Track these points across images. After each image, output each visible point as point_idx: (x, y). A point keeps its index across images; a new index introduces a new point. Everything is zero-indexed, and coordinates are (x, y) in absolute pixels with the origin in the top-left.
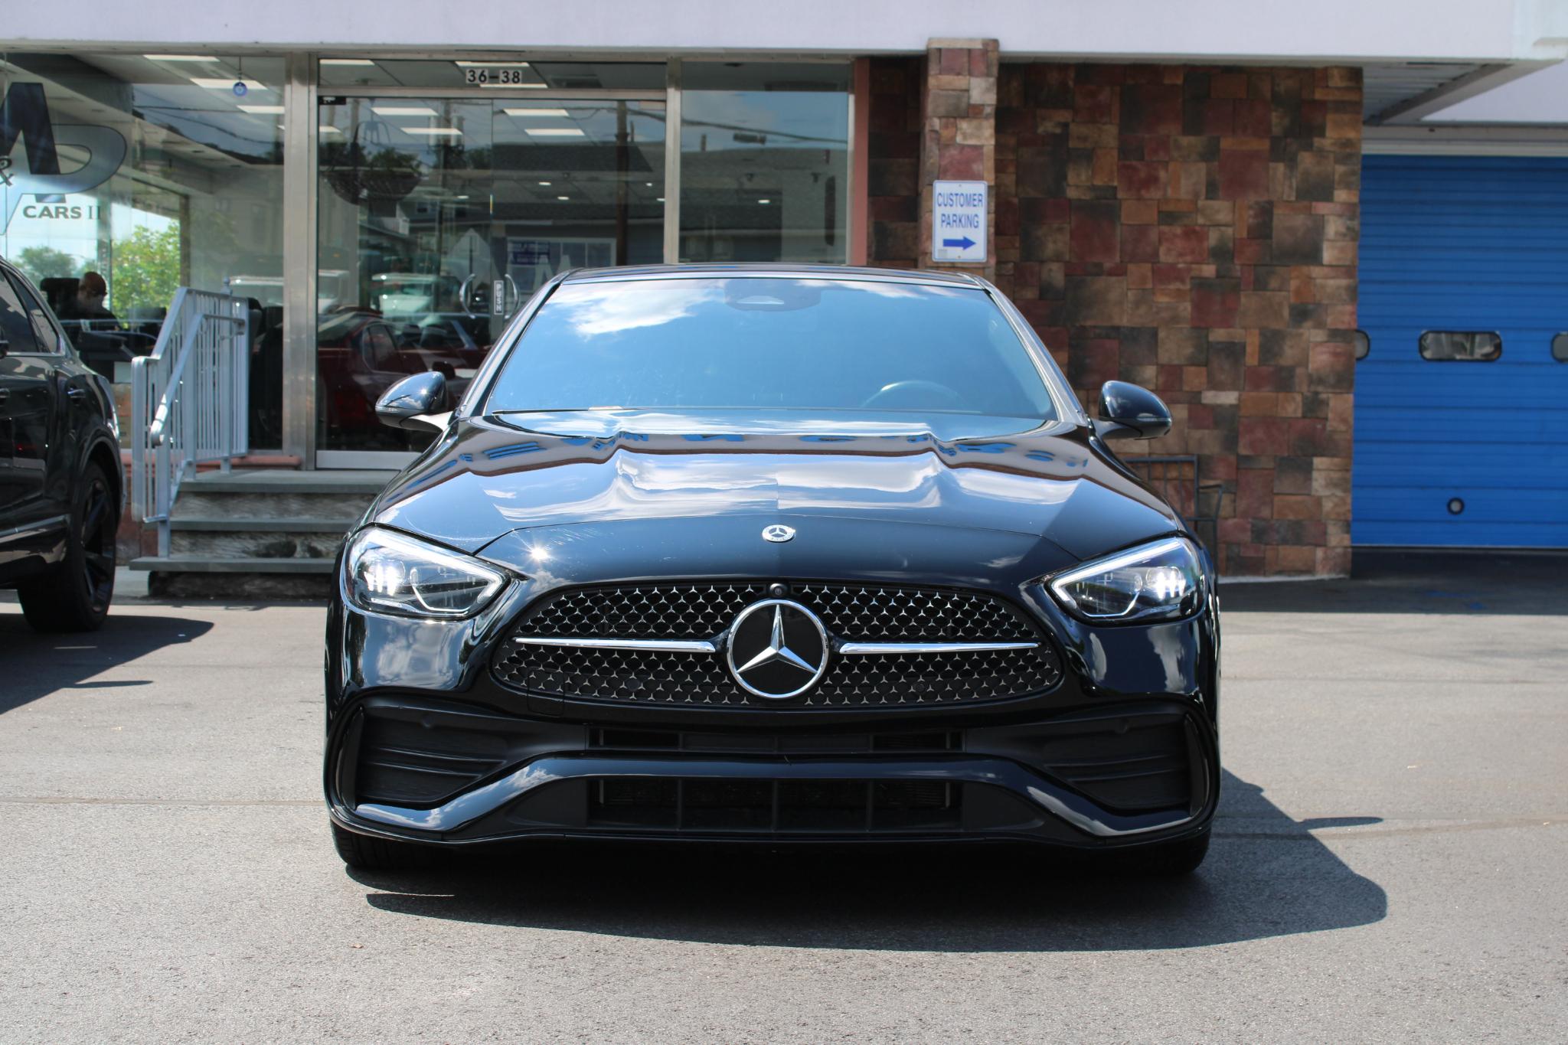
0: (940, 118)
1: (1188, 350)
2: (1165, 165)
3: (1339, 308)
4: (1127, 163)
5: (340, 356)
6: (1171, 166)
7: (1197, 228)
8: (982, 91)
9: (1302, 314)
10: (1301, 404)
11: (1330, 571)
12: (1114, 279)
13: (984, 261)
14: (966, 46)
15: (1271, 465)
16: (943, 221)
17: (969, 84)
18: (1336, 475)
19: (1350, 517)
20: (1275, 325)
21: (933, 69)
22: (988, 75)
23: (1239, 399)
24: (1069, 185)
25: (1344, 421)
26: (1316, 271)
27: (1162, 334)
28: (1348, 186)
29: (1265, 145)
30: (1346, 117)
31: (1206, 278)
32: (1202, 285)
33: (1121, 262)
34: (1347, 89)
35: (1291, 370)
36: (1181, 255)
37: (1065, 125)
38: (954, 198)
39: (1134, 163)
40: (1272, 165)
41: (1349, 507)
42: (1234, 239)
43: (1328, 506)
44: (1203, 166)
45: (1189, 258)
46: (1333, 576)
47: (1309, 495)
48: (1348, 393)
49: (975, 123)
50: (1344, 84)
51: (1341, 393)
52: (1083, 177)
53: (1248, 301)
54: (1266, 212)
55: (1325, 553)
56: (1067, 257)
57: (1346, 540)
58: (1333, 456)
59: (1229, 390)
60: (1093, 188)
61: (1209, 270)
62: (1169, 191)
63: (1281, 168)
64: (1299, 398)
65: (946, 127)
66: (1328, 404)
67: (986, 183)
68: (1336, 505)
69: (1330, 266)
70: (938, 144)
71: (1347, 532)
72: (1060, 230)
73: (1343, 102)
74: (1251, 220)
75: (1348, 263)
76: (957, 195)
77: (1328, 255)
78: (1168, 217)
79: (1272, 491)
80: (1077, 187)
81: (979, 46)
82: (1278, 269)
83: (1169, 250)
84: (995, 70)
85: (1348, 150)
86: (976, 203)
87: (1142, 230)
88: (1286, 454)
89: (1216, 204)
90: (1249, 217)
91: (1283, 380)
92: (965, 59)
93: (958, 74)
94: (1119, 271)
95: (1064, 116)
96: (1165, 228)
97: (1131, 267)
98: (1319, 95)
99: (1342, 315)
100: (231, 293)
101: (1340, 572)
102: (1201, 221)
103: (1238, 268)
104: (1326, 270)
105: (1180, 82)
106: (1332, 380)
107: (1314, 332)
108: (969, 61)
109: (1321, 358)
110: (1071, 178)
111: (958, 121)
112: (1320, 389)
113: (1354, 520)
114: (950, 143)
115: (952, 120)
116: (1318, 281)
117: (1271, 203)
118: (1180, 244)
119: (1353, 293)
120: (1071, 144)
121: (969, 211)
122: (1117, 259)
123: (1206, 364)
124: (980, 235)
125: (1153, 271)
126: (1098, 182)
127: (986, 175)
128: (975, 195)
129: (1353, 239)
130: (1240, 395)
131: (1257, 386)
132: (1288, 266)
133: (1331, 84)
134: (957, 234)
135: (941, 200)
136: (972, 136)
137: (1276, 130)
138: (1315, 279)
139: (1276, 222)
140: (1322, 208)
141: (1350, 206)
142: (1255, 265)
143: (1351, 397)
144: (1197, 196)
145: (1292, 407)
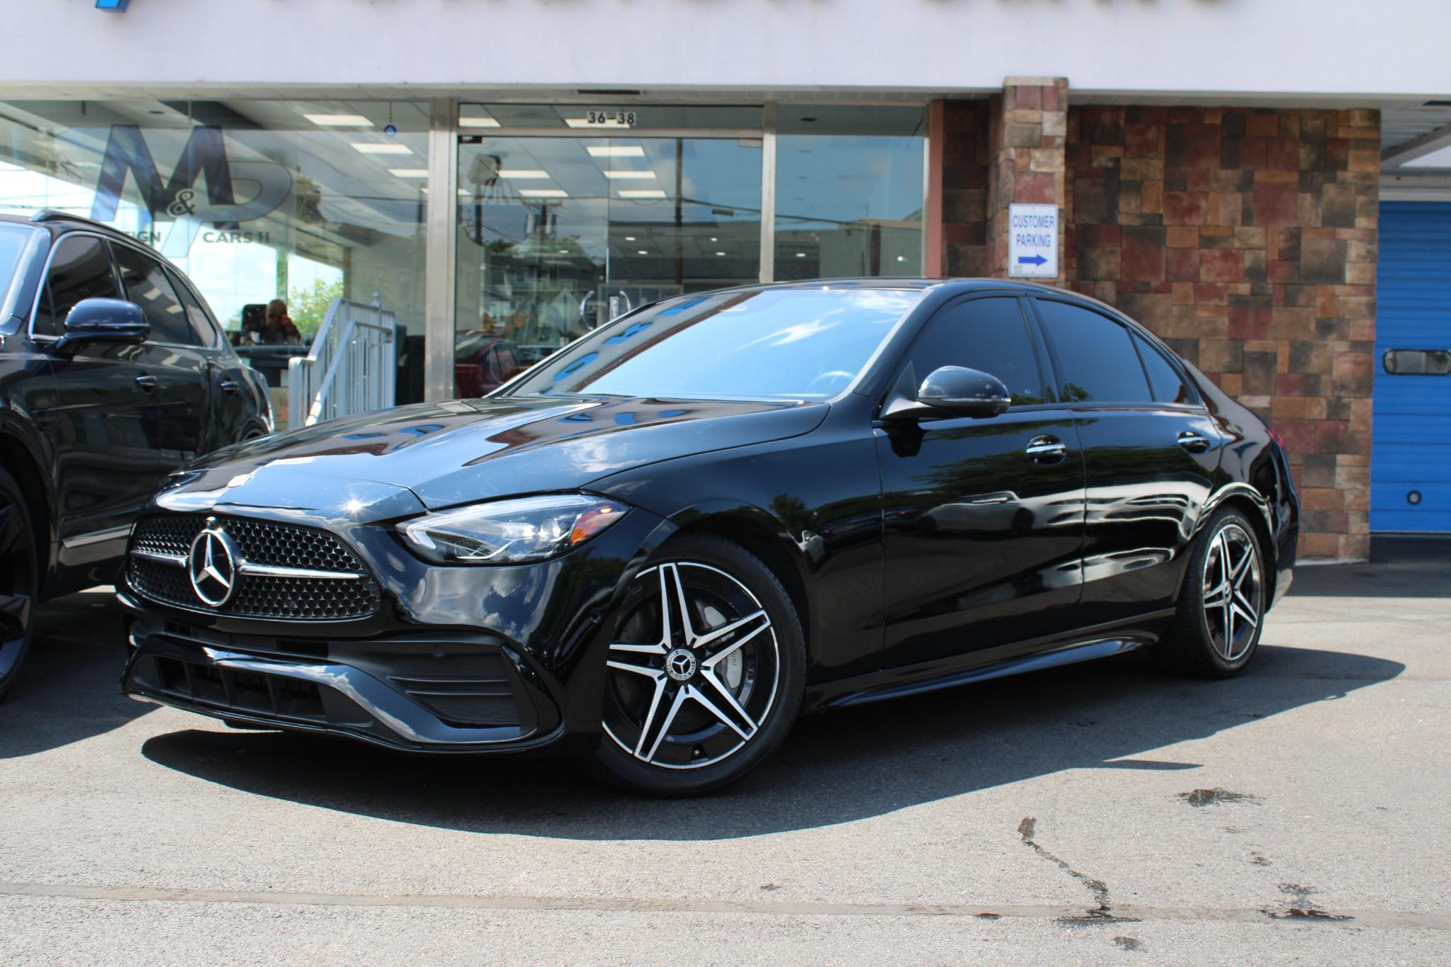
0: (1016, 148)
1: (1226, 360)
2: (1206, 195)
3: (1360, 322)
4: (1172, 193)
5: (471, 371)
6: (1211, 196)
7: (1234, 251)
8: (1054, 124)
9: (1327, 327)
10: (1325, 408)
11: (1350, 556)
12: (1159, 296)
13: (1056, 276)
14: (1039, 83)
15: (1299, 461)
16: (1018, 241)
17: (1042, 117)
18: (1356, 471)
19: (1369, 508)
20: (1302, 337)
21: (1009, 104)
22: (1059, 109)
23: (1271, 402)
24: (1120, 213)
25: (1364, 422)
26: (1339, 289)
27: (1202, 345)
28: (1367, 214)
29: (1293, 178)
30: (1366, 153)
31: (1242, 296)
32: (1238, 301)
33: (1167, 281)
34: (1369, 128)
35: (1317, 377)
36: (1219, 275)
37: (1117, 160)
38: (1028, 220)
39: (1178, 193)
40: (1300, 195)
41: (1368, 499)
42: (1267, 262)
43: (1349, 497)
44: (1239, 196)
45: (1226, 278)
46: (1354, 560)
47: (1333, 488)
48: (1367, 397)
49: (1047, 152)
50: (1365, 124)
51: (1361, 398)
52: (1133, 206)
53: (1279, 315)
54: (1295, 237)
55: (1347, 540)
56: (1118, 277)
57: (1366, 528)
58: (1354, 453)
59: (1262, 394)
60: (1142, 215)
61: (1244, 288)
62: (1209, 218)
63: (1308, 198)
64: (1324, 402)
65: (1021, 156)
66: (1349, 407)
67: (1057, 206)
68: (1357, 497)
69: (1352, 285)
70: (1014, 171)
71: (1367, 521)
72: (1112, 252)
73: (1364, 140)
74: (1281, 245)
75: (1368, 282)
76: (1030, 217)
77: (1350, 275)
78: (1208, 241)
79: (1300, 484)
80: (1127, 214)
81: (1051, 84)
82: (1306, 287)
83: (1209, 270)
84: (1065, 106)
85: (1368, 183)
86: (1048, 224)
87: (1184, 253)
88: (1312, 452)
89: (1251, 230)
90: (1280, 242)
91: (1310, 386)
92: (1038, 95)
93: (1033, 108)
94: (1165, 289)
95: (1116, 151)
96: (1205, 251)
97: (1175, 285)
98: (1341, 134)
99: (1362, 328)
100: (381, 306)
101: (1360, 557)
102: (1237, 244)
103: (1270, 286)
104: (1348, 289)
105: (1218, 121)
106: (1353, 386)
107: (1337, 343)
108: (1042, 97)
109: (1343, 367)
110: (1122, 206)
111: (1032, 151)
112: (1342, 394)
113: (1373, 510)
114: (1025, 171)
115: (1026, 150)
116: (1341, 298)
117: (1299, 229)
118: (1219, 265)
119: (1372, 309)
120: (1123, 177)
121: (1042, 231)
122: (1163, 277)
123: (1241, 371)
124: (1051, 253)
125: (1195, 290)
126: (1146, 210)
127: (1057, 199)
128: (1047, 217)
129: (1372, 261)
130: (1272, 400)
131: (1287, 392)
132: (1314, 285)
133: (1353, 123)
134: (1031, 252)
135: (1016, 221)
136: (1044, 164)
137: (1304, 165)
138: (1338, 296)
139: (1303, 245)
140: (1344, 233)
141: (1368, 231)
142: (1285, 284)
143: (1370, 401)
144: (1234, 222)
145: (1318, 410)
